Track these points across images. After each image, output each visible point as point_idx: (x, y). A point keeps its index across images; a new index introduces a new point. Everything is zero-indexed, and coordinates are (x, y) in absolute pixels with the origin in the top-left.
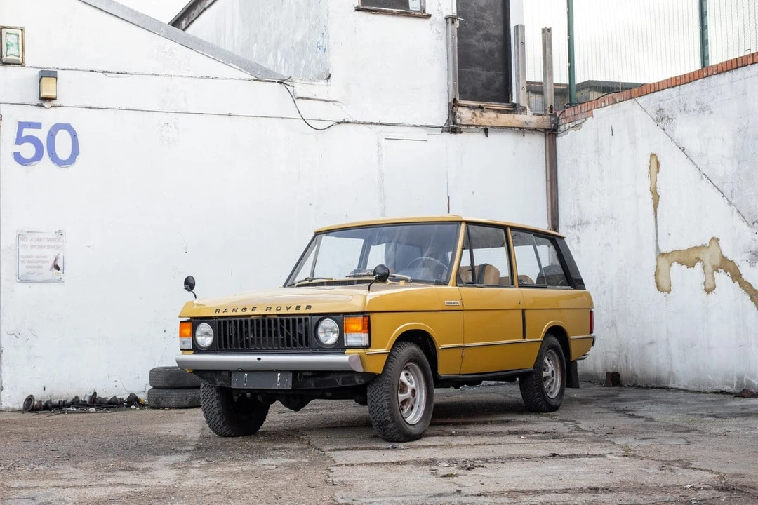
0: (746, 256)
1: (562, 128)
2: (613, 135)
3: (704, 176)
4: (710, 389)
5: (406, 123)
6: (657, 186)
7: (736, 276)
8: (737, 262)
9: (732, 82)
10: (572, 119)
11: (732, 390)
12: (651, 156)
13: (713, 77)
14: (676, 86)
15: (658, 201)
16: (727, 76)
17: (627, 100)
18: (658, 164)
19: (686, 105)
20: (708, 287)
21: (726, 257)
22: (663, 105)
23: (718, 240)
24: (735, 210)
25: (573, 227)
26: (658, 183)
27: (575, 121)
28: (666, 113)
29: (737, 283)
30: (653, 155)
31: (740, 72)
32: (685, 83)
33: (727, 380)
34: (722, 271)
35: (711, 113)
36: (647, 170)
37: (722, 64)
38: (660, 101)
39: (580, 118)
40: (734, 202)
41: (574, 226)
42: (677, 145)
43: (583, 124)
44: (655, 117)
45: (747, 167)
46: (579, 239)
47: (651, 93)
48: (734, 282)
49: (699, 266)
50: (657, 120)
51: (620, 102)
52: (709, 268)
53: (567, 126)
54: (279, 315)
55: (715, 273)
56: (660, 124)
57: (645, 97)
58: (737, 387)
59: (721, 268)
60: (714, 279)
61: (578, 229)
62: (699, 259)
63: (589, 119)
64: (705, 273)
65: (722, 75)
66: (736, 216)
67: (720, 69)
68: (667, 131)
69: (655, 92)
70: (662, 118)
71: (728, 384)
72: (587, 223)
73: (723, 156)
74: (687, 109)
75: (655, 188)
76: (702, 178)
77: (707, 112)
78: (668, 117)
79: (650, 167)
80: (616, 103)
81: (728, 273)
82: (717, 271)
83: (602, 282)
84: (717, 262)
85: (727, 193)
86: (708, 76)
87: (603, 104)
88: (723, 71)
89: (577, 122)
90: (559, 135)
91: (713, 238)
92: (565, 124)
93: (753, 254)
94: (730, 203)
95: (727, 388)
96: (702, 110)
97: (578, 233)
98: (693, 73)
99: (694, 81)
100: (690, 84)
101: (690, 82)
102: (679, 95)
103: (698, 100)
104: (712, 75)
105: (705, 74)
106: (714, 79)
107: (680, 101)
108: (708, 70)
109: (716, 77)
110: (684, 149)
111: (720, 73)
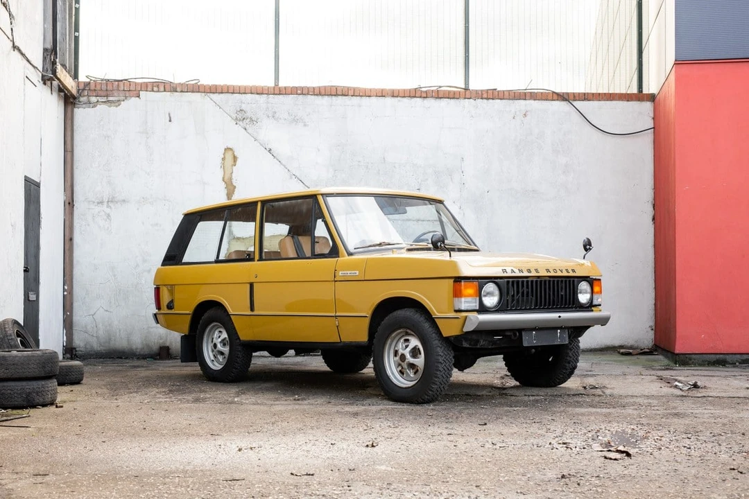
1: (82, 99)
2: (170, 121)
3: (294, 177)
5: (32, 63)
6: (233, 177)
9: (331, 106)
10: (104, 93)
12: (225, 149)
13: (309, 96)
14: (262, 94)
15: (234, 191)
16: (326, 100)
17: (193, 92)
18: (235, 159)
19: (275, 113)
22: (244, 107)
25: (98, 203)
26: (234, 175)
27: (107, 96)
28: (249, 114)
30: (228, 149)
31: (340, 100)
32: (274, 94)
35: (305, 125)
36: (219, 161)
37: (319, 88)
38: (242, 102)
39: (116, 94)
41: (101, 203)
42: (261, 145)
43: (122, 102)
44: (234, 116)
45: (343, 175)
46: (109, 216)
47: (228, 92)
50: (236, 119)
51: (182, 91)
53: (93, 99)
54: (550, 277)
56: (241, 123)
57: (222, 95)
61: (108, 206)
63: (134, 100)
65: (320, 97)
67: (316, 91)
68: (249, 131)
69: (233, 93)
70: (242, 118)
72: (124, 201)
73: (317, 163)
74: (277, 116)
75: (231, 179)
76: (291, 177)
77: (301, 125)
78: (251, 119)
79: (223, 159)
80: (176, 91)
83: (144, 261)
86: (302, 94)
87: (155, 89)
88: (320, 94)
89: (110, 99)
90: (77, 106)
92: (88, 96)
96: (295, 120)
97: (108, 210)
98: (285, 88)
99: (286, 94)
100: (281, 96)
101: (280, 94)
102: (268, 103)
103: (290, 111)
104: (308, 94)
105: (299, 92)
106: (310, 98)
107: (268, 108)
108: (302, 88)
109: (313, 97)
110: (270, 150)
111: (317, 95)
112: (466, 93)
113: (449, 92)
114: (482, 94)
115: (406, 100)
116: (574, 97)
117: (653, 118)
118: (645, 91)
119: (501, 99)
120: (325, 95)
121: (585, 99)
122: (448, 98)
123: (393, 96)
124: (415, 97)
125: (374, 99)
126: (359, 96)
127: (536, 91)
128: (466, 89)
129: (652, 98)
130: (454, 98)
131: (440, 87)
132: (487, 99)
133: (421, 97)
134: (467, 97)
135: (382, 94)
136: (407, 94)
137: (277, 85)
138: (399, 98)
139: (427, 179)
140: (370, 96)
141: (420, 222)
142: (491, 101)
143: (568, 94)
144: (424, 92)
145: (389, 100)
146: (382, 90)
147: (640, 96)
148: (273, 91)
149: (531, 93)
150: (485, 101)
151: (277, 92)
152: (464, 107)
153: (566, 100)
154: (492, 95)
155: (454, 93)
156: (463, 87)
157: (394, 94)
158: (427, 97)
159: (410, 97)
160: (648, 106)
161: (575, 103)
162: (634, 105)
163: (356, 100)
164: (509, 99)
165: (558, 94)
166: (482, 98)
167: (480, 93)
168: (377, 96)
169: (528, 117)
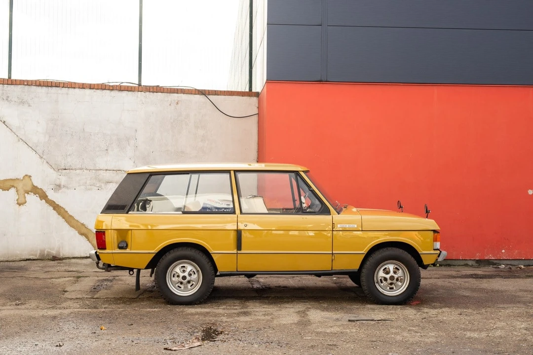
0: (52, 187)
3: (21, 140)
4: (18, 258)
7: (43, 196)
8: (45, 189)
9: (48, 93)
11: (35, 258)
19: (8, 97)
20: (20, 202)
21: (36, 187)
23: (30, 176)
24: (45, 162)
29: (44, 201)
31: (54, 90)
32: (8, 84)
33: (32, 253)
34: (32, 194)
35: (29, 106)
40: (44, 157)
45: (56, 140)
48: (41, 200)
49: (13, 190)
52: (21, 191)
55: (26, 195)
58: (39, 256)
59: (31, 192)
60: (25, 198)
62: (13, 186)
64: (18, 194)
65: (40, 87)
66: (46, 165)
67: (38, 83)
71: (32, 255)
73: (37, 132)
74: (9, 99)
76: (19, 141)
77: (26, 106)
81: (37, 195)
82: (28, 193)
84: (29, 188)
85: (40, 152)
86: (28, 85)
91: (26, 175)
93: (57, 186)
94: (41, 158)
95: (31, 257)
96: (23, 103)
98: (16, 80)
99: (16, 85)
100: (12, 86)
101: (12, 84)
102: (3, 90)
103: (19, 96)
104: (32, 85)
105: (25, 83)
106: (34, 88)
107: (3, 94)
108: (28, 81)
109: (35, 87)
110: (4, 122)
111: (38, 86)
112: (140, 88)
113: (128, 87)
114: (150, 89)
115: (98, 91)
116: (209, 92)
117: (258, 108)
118: (254, 90)
119: (162, 93)
120: (43, 86)
121: (215, 94)
122: (127, 91)
123: (90, 88)
124: (105, 89)
125: (77, 90)
126: (67, 87)
127: (185, 88)
128: (140, 85)
129: (257, 95)
130: (131, 91)
131: (122, 83)
132: (153, 92)
133: (109, 90)
134: (140, 90)
135: (83, 86)
136: (100, 87)
137: (10, 77)
138: (94, 90)
139: (112, 143)
140: (74, 88)
141: (108, 171)
142: (155, 93)
143: (205, 90)
144: (111, 86)
145: (88, 91)
146: (83, 84)
147: (250, 93)
148: (7, 82)
149: (181, 89)
150: (151, 93)
151: (10, 82)
152: (137, 97)
153: (204, 94)
154: (157, 89)
155: (131, 87)
156: (137, 83)
157: (91, 87)
158: (113, 90)
159: (101, 89)
160: (254, 100)
161: (209, 97)
162: (246, 99)
163: (65, 90)
164: (167, 93)
165: (199, 91)
166: (150, 92)
167: (148, 88)
168: (79, 88)
169: (179, 105)
